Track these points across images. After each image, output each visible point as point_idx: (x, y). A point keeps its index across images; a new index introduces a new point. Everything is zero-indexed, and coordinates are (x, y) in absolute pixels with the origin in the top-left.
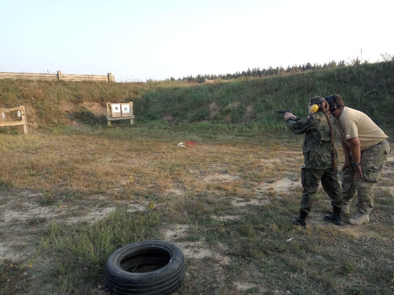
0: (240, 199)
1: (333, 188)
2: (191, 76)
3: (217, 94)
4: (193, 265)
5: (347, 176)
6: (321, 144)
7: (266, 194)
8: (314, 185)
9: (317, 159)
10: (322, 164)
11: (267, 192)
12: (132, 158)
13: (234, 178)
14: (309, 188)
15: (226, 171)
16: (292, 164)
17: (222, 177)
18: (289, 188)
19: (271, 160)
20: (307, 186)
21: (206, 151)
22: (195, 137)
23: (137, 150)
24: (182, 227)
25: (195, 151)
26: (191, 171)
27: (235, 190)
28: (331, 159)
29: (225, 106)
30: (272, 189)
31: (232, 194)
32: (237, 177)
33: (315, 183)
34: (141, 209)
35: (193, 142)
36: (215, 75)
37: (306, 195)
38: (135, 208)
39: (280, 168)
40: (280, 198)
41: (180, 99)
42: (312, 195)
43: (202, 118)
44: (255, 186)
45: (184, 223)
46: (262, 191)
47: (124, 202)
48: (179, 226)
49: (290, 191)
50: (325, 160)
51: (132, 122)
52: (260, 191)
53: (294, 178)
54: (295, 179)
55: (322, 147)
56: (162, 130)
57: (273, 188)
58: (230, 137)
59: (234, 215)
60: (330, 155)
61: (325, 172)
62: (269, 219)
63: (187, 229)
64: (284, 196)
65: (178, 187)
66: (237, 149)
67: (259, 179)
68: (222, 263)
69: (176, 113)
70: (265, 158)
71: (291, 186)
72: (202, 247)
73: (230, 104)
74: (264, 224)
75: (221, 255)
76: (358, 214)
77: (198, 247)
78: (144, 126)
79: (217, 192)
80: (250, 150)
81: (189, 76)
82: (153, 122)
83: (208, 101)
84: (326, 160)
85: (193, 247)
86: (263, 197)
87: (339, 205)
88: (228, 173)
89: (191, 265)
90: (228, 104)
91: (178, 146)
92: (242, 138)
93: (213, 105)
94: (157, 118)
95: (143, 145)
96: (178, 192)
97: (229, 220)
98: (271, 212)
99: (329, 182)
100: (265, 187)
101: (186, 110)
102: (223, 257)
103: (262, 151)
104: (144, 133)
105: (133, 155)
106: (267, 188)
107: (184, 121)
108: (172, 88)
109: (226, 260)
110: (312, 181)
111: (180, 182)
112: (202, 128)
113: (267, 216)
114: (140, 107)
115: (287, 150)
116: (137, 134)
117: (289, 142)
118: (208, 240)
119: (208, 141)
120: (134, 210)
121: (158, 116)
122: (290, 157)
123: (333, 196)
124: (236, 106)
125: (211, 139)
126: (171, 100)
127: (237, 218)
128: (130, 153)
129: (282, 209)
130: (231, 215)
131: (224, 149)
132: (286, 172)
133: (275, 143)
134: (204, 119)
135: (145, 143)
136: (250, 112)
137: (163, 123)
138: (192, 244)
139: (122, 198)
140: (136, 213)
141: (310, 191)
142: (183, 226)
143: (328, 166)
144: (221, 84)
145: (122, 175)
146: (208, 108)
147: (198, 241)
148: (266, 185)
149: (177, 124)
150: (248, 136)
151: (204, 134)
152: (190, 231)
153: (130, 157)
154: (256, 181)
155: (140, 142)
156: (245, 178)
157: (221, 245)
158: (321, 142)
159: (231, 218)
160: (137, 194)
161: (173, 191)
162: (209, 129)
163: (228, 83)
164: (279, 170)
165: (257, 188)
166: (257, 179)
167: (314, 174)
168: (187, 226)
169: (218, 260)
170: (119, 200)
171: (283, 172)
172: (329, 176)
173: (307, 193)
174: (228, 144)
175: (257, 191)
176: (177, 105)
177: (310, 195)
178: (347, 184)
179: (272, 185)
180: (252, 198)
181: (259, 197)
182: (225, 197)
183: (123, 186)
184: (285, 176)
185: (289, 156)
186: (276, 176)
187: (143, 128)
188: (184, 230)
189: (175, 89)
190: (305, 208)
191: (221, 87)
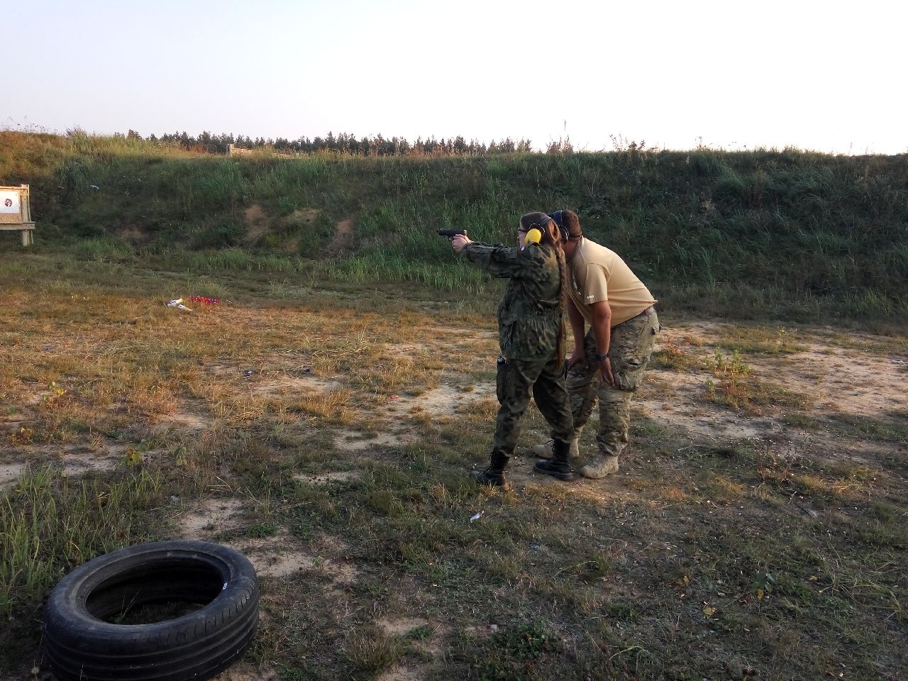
0: (353, 434)
1: (557, 404)
2: (185, 134)
3: (263, 184)
4: (272, 593)
5: (578, 379)
6: (541, 310)
7: (410, 421)
8: (522, 397)
9: (531, 341)
10: (539, 352)
11: (411, 416)
12: (44, 334)
13: (327, 385)
14: (512, 404)
15: (308, 371)
16: (452, 356)
17: (298, 383)
18: (454, 408)
19: (404, 346)
20: (510, 398)
21: (247, 321)
22: (213, 287)
23: (55, 315)
24: (225, 505)
25: (218, 321)
26: (218, 370)
27: (339, 414)
28: (555, 341)
29: (284, 215)
30: (420, 410)
31: (332, 423)
32: (335, 383)
33: (524, 392)
34: (102, 466)
35: (211, 299)
36: (248, 139)
37: (507, 420)
38: (82, 465)
39: (429, 365)
40: (440, 429)
41: (165, 189)
42: (518, 418)
43: (226, 240)
44: (380, 405)
45: (228, 495)
46: (399, 415)
47: (46, 449)
48: (214, 504)
49: (456, 412)
50: (544, 344)
51: (26, 240)
52: (394, 414)
53: (460, 386)
54: (463, 387)
55: (542, 315)
56: (117, 266)
57: (422, 407)
58: (303, 292)
59: (345, 470)
60: (553, 334)
61: (544, 371)
62: (425, 475)
63: (239, 509)
64: (448, 423)
65: (190, 410)
66: (323, 319)
67: (388, 389)
68: (338, 580)
69: (156, 224)
70: (391, 341)
71: (458, 402)
72: (284, 549)
73: (297, 213)
74: (416, 486)
75: (334, 562)
76: (599, 456)
77: (276, 550)
78: (62, 252)
79: (297, 420)
80: (354, 321)
81: (181, 134)
82: (89, 243)
83: (241, 200)
84: (547, 343)
85: (260, 550)
86: (404, 427)
87: (566, 439)
88: (313, 375)
89: (264, 593)
90: (291, 211)
91: (173, 307)
92: (329, 293)
93: (253, 212)
94: (100, 234)
95: (69, 302)
96: (195, 422)
97: (336, 481)
98: (427, 460)
99: (549, 392)
100: (403, 406)
101: (183, 217)
102: (339, 568)
103: (381, 324)
104: (67, 271)
105: (47, 328)
106: (409, 407)
107: (177, 244)
108: (140, 158)
109: (349, 574)
110: (519, 390)
111: (194, 398)
112: (227, 265)
113: (419, 468)
114: (48, 200)
115: (435, 326)
116: (44, 271)
117: (436, 307)
118: (296, 532)
119: (247, 296)
120: (82, 470)
121: (100, 227)
122: (443, 339)
123: (555, 421)
124: (311, 217)
125: (253, 293)
126: (140, 188)
127: (356, 476)
128: (35, 322)
129: (448, 452)
130: (339, 470)
131: (293, 318)
132: (442, 373)
133: (408, 309)
134: (231, 244)
135: (75, 297)
136: (344, 235)
137: (119, 245)
138: (259, 543)
139: (39, 440)
140: (89, 477)
141: (513, 410)
142: (226, 502)
143: (549, 356)
144: (273, 163)
145: (24, 379)
146: (243, 216)
147: (274, 536)
148: (405, 401)
149: (157, 252)
150: (344, 290)
151: (234, 281)
152: (248, 514)
153: (36, 332)
154: (383, 393)
155: (58, 292)
156: (355, 385)
157: (329, 540)
158: (540, 306)
159: (342, 477)
160: (83, 430)
161: (181, 418)
162: (245, 268)
163: (289, 160)
164: (427, 368)
165: (387, 407)
166: (383, 389)
167: (523, 374)
168: (238, 503)
169: (330, 575)
170: (29, 444)
171: (435, 373)
172: (550, 378)
173: (508, 415)
174: (301, 308)
175: (388, 413)
176: (157, 203)
177: (514, 419)
178: (577, 396)
179: (417, 402)
180: (380, 431)
181: (395, 428)
182: (316, 431)
183: (34, 409)
184: (442, 380)
185: (440, 337)
186: (424, 381)
187: (59, 258)
188: (229, 512)
189: (151, 162)
190: (503, 448)
191: (275, 169)
